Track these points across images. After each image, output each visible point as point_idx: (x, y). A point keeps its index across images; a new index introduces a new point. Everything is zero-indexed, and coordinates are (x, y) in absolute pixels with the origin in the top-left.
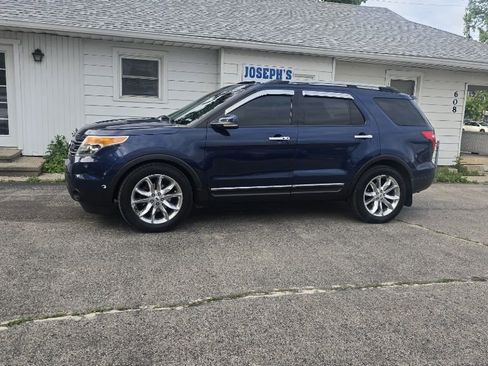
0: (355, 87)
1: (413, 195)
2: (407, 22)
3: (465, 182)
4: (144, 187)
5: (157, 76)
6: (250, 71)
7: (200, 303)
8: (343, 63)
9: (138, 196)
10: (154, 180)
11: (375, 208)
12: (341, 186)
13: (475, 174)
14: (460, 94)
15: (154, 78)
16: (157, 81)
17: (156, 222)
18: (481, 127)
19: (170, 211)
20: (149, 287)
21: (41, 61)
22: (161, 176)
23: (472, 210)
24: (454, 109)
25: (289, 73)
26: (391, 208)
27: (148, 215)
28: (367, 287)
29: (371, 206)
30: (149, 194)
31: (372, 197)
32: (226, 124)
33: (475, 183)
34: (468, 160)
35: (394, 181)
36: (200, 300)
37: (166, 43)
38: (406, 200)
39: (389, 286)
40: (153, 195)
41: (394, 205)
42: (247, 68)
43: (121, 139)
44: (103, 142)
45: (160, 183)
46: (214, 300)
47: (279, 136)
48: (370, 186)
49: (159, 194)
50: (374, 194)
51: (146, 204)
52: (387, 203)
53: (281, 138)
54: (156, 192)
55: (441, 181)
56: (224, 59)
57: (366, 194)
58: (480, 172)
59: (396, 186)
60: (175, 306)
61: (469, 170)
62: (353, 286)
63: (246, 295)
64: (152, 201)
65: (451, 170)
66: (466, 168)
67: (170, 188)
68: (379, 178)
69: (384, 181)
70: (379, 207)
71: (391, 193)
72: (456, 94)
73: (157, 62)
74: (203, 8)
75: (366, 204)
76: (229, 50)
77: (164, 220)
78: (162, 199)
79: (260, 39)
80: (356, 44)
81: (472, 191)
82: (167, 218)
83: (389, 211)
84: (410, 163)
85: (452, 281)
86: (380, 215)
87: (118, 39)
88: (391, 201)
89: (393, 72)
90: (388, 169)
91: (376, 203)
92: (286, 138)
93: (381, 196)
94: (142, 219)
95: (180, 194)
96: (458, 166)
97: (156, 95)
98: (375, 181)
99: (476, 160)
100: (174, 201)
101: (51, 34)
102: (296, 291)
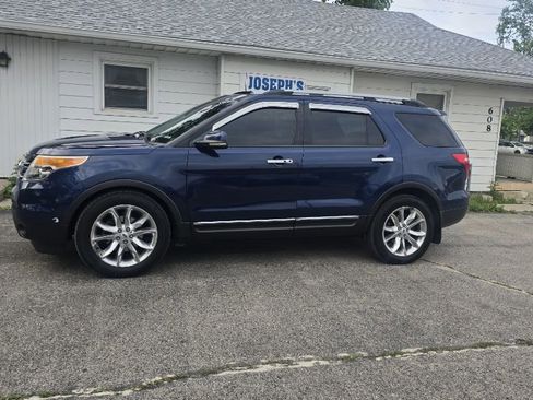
0: (372, 99)
1: (443, 229)
2: (435, 29)
3: (501, 211)
4: (108, 220)
5: (145, 85)
6: (255, 82)
7: (158, 384)
8: (362, 74)
9: (99, 232)
10: (121, 212)
11: (397, 246)
12: (355, 219)
13: (512, 202)
14: (496, 111)
15: (142, 88)
16: (146, 92)
17: (123, 264)
18: (516, 148)
19: (141, 251)
20: (94, 359)
21: (7, 66)
22: (130, 208)
23: (511, 247)
24: (489, 128)
25: (300, 84)
26: (416, 246)
27: (113, 256)
28: (383, 355)
29: (391, 243)
30: (114, 229)
31: (393, 233)
32: (213, 143)
33: (513, 212)
34: (504, 186)
35: (420, 214)
36: (158, 378)
37: (156, 48)
38: (434, 237)
39: (411, 353)
40: (120, 231)
41: (420, 243)
42: (251, 78)
43: (79, 161)
44: (56, 165)
45: (128, 216)
46: (177, 378)
47: (280, 158)
48: (390, 220)
49: (128, 230)
50: (395, 229)
51: (111, 242)
52: (411, 240)
53: (282, 161)
54: (123, 227)
55: (474, 210)
56: (225, 67)
57: (385, 228)
58: (517, 200)
59: (422, 219)
60: (122, 389)
61: (505, 197)
62: (365, 354)
63: (222, 369)
64: (118, 238)
65: (485, 197)
66: (502, 195)
67: (141, 222)
68: (402, 210)
69: (407, 213)
70: (401, 245)
71: (416, 228)
72: (490, 111)
73: (146, 69)
74: (203, 9)
75: (385, 241)
76: (230, 56)
77: (133, 263)
78: (131, 236)
79: (268, 45)
80: (377, 52)
81: (510, 223)
82: (137, 260)
83: (413, 250)
84: (438, 192)
85: (491, 345)
86: (402, 255)
87: (100, 41)
88: (416, 238)
89: (420, 85)
90: (413, 199)
91: (398, 240)
92: (287, 161)
93: (404, 231)
94: (106, 260)
95: (154, 230)
96: (493, 193)
97: (145, 108)
98: (397, 214)
99: (513, 185)
100: (147, 239)
101: (20, 35)
102: (289, 362)
